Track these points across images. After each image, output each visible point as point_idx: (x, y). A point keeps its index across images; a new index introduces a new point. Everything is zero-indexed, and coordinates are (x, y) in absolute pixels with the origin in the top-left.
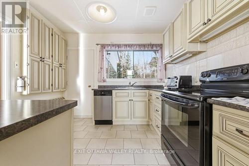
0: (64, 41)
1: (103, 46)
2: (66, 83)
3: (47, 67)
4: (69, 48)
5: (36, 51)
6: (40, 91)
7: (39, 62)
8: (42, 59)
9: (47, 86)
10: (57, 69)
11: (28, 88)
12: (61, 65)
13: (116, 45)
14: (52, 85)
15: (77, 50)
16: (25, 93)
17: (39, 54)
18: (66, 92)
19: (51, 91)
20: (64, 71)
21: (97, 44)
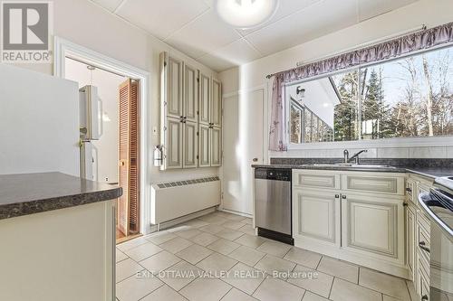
0: (217, 86)
1: (280, 77)
2: (221, 155)
3: (190, 129)
4: (225, 96)
5: (175, 108)
6: (181, 167)
7: (178, 124)
8: (183, 120)
9: (190, 159)
10: (205, 132)
11: (165, 161)
12: (211, 126)
13: (308, 66)
14: (198, 157)
15: (237, 97)
16: (162, 168)
17: (179, 113)
18: (221, 169)
19: (196, 166)
20: (216, 134)
21: (269, 77)
